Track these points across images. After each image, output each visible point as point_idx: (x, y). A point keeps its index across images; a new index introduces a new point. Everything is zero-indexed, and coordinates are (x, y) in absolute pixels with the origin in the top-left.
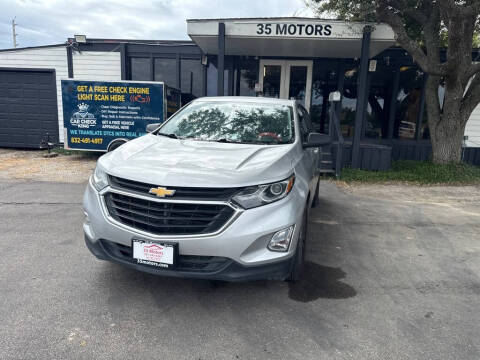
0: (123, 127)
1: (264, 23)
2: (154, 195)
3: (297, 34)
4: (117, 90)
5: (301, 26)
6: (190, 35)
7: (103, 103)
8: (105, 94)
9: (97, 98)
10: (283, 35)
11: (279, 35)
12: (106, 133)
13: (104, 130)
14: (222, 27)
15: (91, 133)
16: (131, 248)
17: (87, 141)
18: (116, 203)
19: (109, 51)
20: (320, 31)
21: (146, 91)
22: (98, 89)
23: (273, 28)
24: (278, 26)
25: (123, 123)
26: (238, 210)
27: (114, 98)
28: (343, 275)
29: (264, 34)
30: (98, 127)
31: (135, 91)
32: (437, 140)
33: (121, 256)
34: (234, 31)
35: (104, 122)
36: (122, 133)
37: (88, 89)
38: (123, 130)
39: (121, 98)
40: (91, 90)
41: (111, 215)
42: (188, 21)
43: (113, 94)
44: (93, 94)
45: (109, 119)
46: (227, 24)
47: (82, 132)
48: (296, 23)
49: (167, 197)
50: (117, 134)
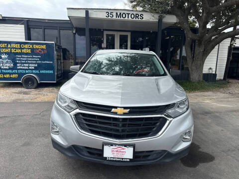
0: (30, 68)
1: (110, 11)
2: (115, 113)
3: (126, 18)
4: (26, 46)
5: (128, 14)
6: (69, 17)
7: (17, 54)
8: (18, 49)
9: (13, 51)
10: (119, 18)
11: (117, 18)
12: (19, 71)
13: (18, 69)
14: (87, 12)
15: (10, 71)
16: (102, 151)
17: (8, 76)
18: (86, 120)
19: (17, 24)
20: (138, 17)
21: (44, 47)
22: (14, 45)
23: (114, 14)
24: (117, 13)
25: (31, 65)
26: (170, 119)
27: (24, 51)
28: (199, 148)
29: (110, 18)
30: (15, 67)
31: (37, 47)
32: (192, 71)
33: (88, 155)
34: (93, 15)
35: (18, 65)
36: (30, 71)
37: (7, 45)
38: (30, 69)
39: (29, 51)
40: (9, 46)
41: (82, 128)
42: (68, 9)
43: (23, 49)
44: (11, 48)
45: (21, 63)
46: (90, 11)
47: (4, 71)
48: (126, 12)
49: (125, 114)
50: (27, 71)
